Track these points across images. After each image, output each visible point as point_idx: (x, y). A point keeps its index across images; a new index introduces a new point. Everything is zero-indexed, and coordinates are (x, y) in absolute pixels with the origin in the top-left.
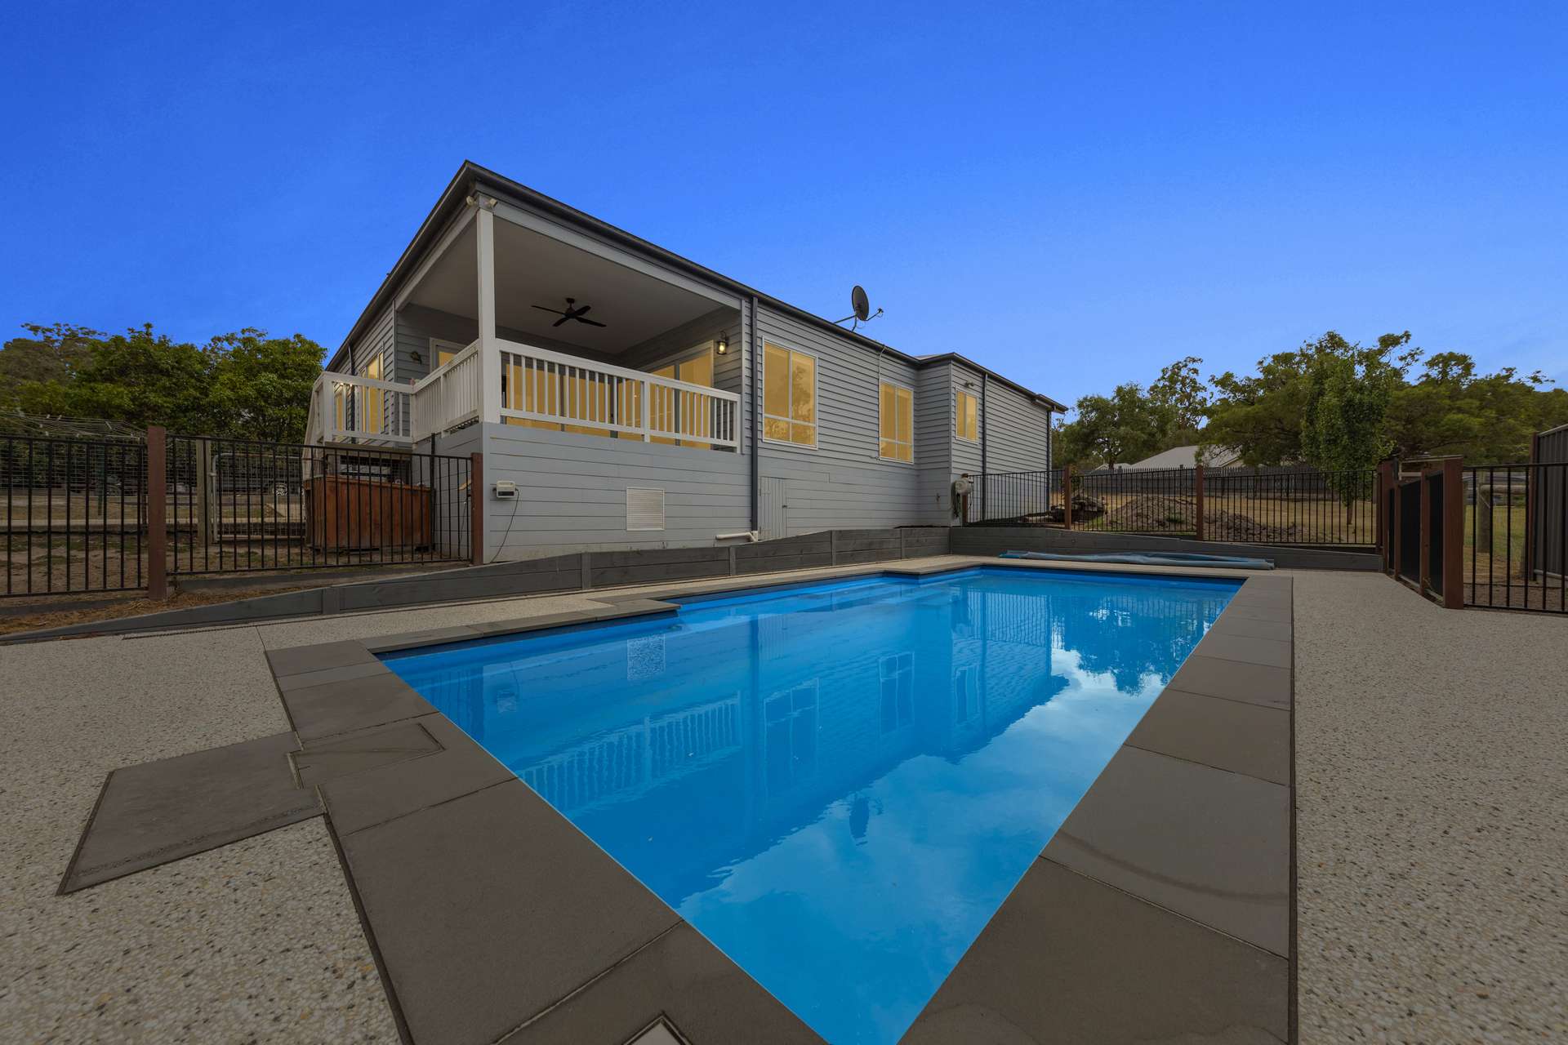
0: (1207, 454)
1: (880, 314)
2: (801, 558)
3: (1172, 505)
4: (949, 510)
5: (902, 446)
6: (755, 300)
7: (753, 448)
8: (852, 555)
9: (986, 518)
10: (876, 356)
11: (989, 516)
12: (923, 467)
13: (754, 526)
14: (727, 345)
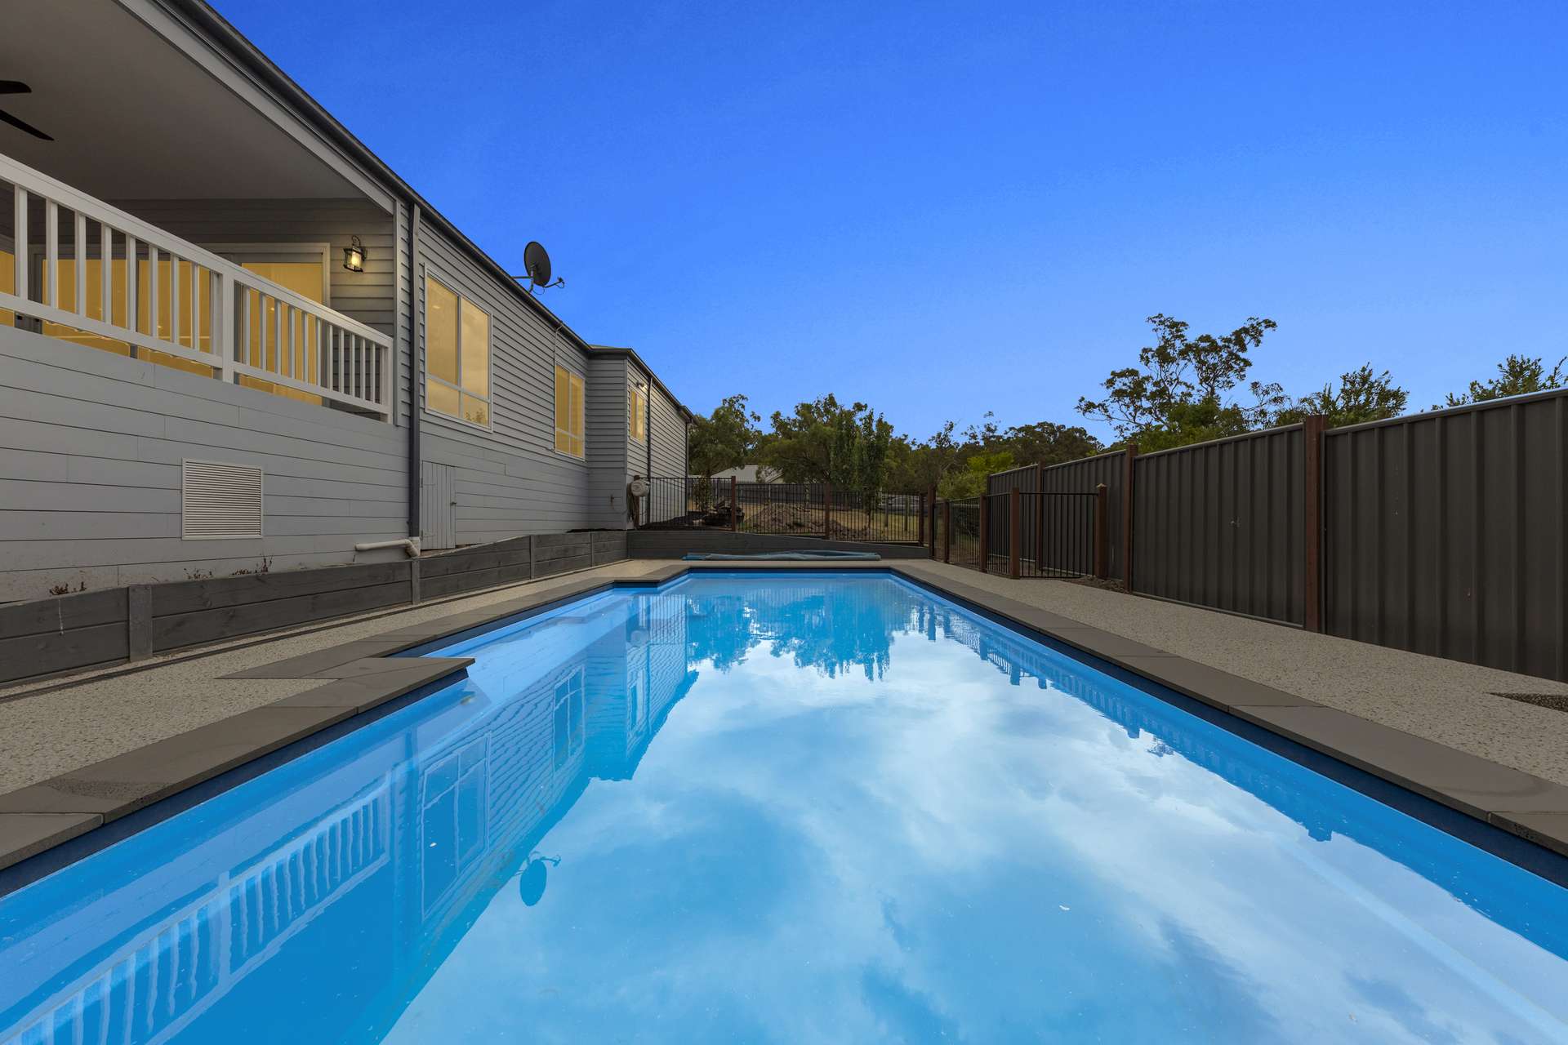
0: (763, 473)
1: (561, 285)
2: (499, 572)
3: (795, 512)
4: (625, 512)
5: (574, 440)
6: (417, 210)
7: (412, 419)
8: (550, 564)
9: (651, 521)
10: (552, 333)
11: (653, 519)
12: (595, 465)
13: (413, 529)
14: (363, 259)
